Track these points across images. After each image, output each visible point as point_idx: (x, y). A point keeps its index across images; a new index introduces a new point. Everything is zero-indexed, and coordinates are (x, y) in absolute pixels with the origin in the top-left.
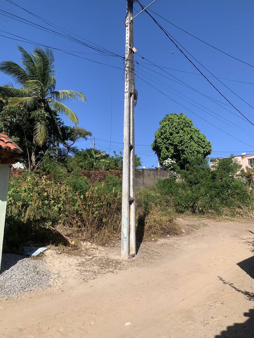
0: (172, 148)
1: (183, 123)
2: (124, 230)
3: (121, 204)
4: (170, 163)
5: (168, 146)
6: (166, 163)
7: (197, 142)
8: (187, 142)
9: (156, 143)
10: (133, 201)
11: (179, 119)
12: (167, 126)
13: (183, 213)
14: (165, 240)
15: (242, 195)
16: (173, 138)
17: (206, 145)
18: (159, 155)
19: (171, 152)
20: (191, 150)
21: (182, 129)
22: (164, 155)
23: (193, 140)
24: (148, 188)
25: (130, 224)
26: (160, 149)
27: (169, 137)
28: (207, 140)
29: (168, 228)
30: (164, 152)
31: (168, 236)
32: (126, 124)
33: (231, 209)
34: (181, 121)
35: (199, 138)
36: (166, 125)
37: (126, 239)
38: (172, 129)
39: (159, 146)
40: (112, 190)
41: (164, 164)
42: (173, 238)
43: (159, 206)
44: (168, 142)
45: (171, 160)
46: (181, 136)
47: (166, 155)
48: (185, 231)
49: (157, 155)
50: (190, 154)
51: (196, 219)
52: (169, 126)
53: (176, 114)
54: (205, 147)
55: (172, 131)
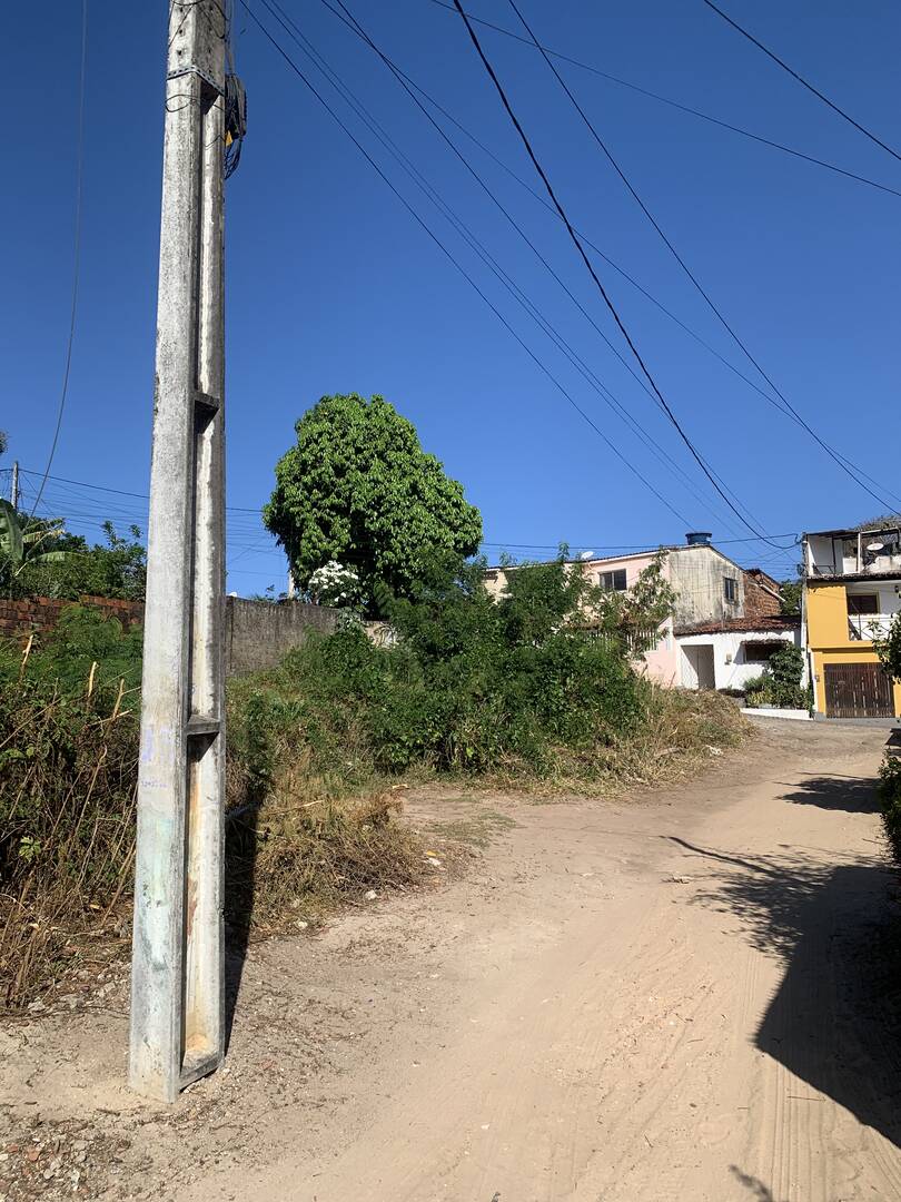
0: (342, 526)
1: (382, 431)
2: (153, 920)
3: (132, 750)
4: (337, 581)
5: (329, 515)
6: (322, 579)
7: (435, 505)
8: (398, 504)
9: (280, 503)
10: (211, 738)
11: (368, 415)
12: (324, 440)
13: (401, 773)
14: (360, 921)
15: (615, 695)
16: (350, 486)
17: (465, 521)
18: (293, 551)
19: (339, 540)
20: (413, 534)
21: (381, 456)
22: (314, 548)
23: (420, 498)
24: (248, 673)
25: (192, 877)
26: (298, 525)
27: (332, 483)
28: (468, 502)
29: (368, 856)
30: (314, 539)
31: (372, 894)
32: (175, 261)
33: (581, 750)
34: (375, 426)
35: (439, 492)
36: (320, 434)
37: (161, 976)
38: (343, 453)
39: (293, 515)
40: (85, 678)
41: (316, 581)
42: (396, 902)
43: (307, 750)
44: (327, 502)
45: (341, 566)
46: (376, 482)
47: (323, 549)
48: (439, 863)
49: (287, 551)
50: (408, 550)
51: (457, 795)
52: (330, 440)
53: (357, 399)
54: (461, 525)
55: (343, 461)
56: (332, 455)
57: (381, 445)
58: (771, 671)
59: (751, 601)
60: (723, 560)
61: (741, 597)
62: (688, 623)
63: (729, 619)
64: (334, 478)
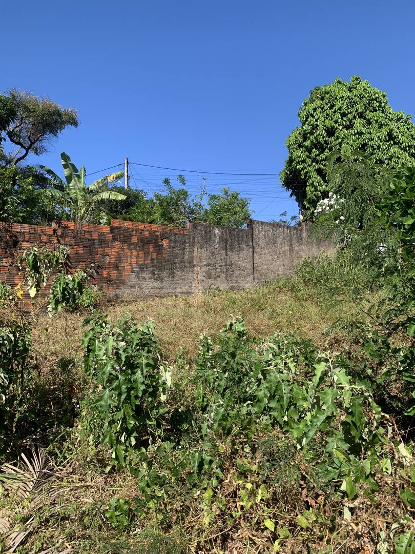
1: (361, 98)
5: (324, 165)
9: (291, 165)
18: (301, 197)
23: (395, 143)
30: (315, 184)
34: (356, 96)
38: (332, 119)
39: (299, 171)
44: (323, 156)
46: (360, 134)
55: (333, 124)
56: (324, 122)
57: (360, 108)
64: (327, 139)
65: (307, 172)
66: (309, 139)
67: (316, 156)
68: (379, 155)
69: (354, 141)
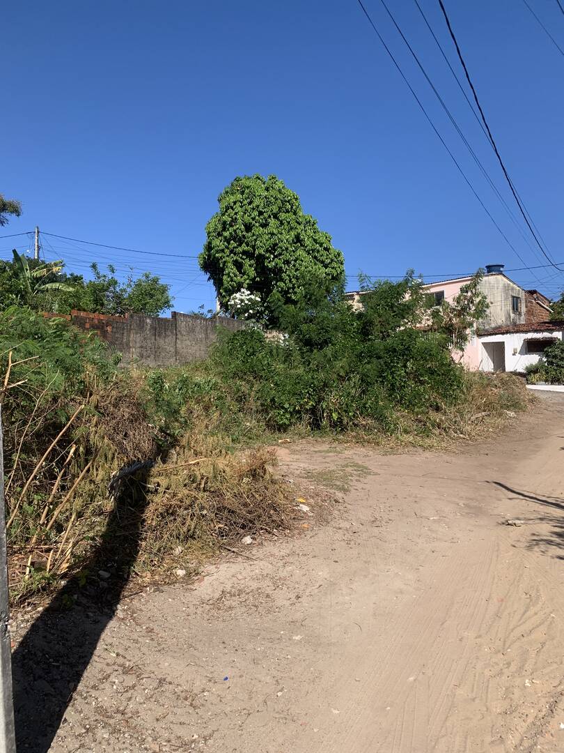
0: (250, 266)
1: (277, 199)
4: (247, 302)
5: (241, 258)
6: (237, 301)
7: (312, 250)
8: (287, 249)
9: (209, 251)
11: (267, 189)
12: (237, 208)
16: (255, 237)
17: (332, 260)
18: (218, 284)
19: (248, 275)
20: (297, 270)
21: (276, 216)
22: (232, 281)
23: (301, 245)
24: (188, 363)
26: (221, 266)
27: (244, 236)
28: (334, 247)
29: (245, 506)
30: (231, 275)
31: (248, 540)
33: (417, 415)
34: (272, 196)
35: (315, 240)
36: (235, 203)
38: (250, 215)
39: (218, 259)
41: (233, 302)
42: (269, 548)
44: (240, 249)
45: (249, 292)
46: (272, 234)
47: (237, 282)
48: (308, 509)
49: (215, 284)
50: (294, 281)
51: (325, 447)
52: (241, 207)
53: (259, 179)
54: (330, 263)
55: (251, 221)
56: (243, 217)
57: (275, 209)
58: (545, 359)
59: (530, 312)
60: (511, 284)
61: (523, 309)
62: (487, 327)
63: (515, 324)
64: (244, 233)
65: (225, 262)
66: (228, 230)
67: (234, 248)
68: (286, 256)
69: (267, 240)
